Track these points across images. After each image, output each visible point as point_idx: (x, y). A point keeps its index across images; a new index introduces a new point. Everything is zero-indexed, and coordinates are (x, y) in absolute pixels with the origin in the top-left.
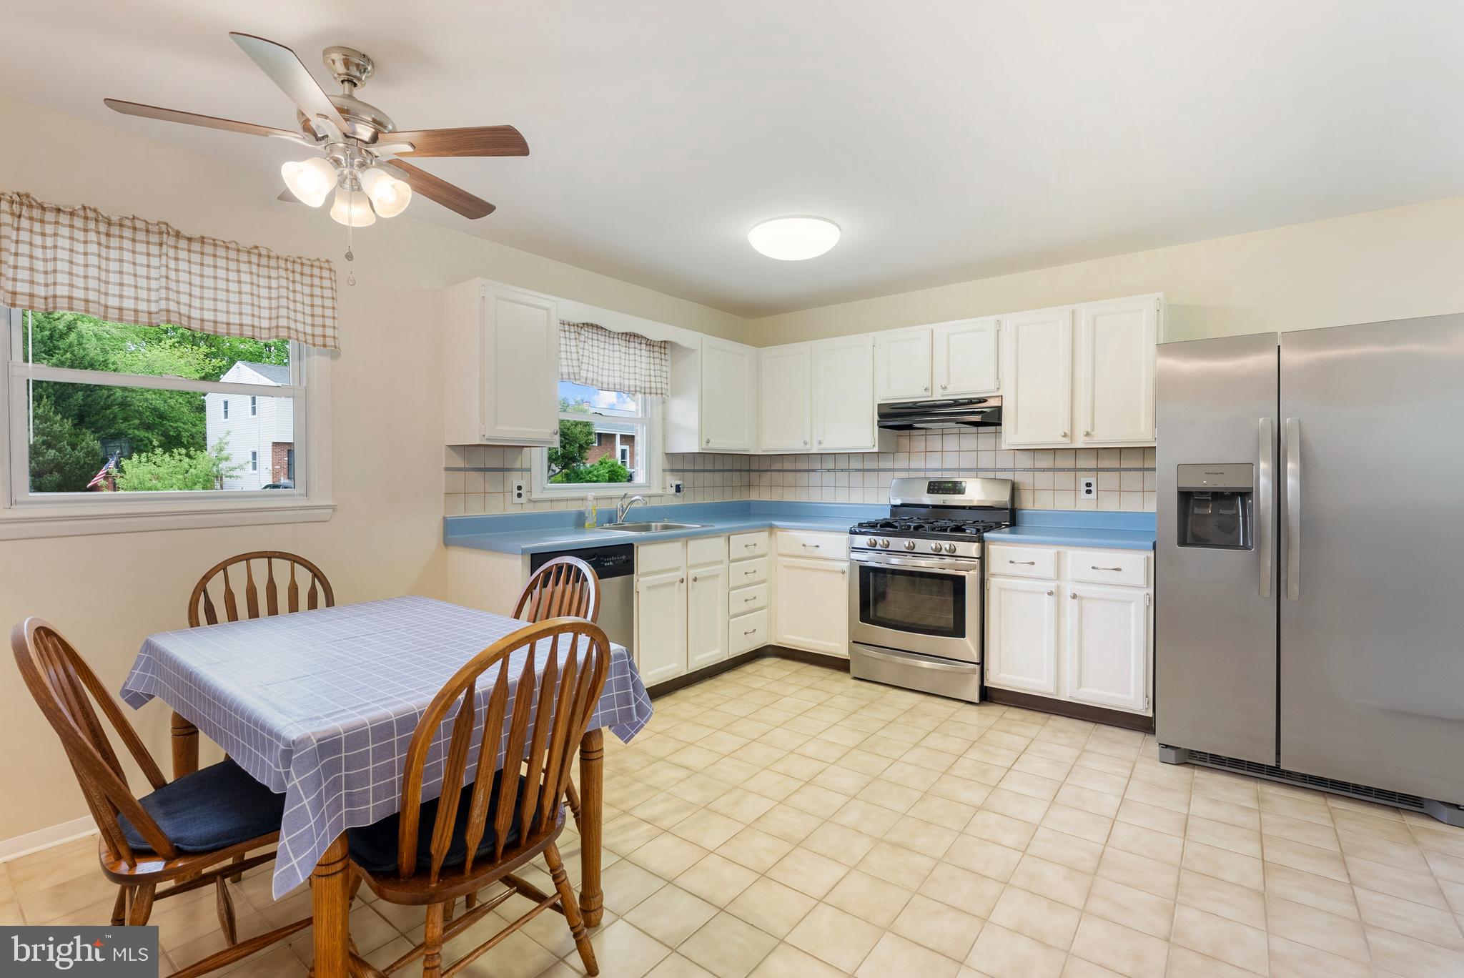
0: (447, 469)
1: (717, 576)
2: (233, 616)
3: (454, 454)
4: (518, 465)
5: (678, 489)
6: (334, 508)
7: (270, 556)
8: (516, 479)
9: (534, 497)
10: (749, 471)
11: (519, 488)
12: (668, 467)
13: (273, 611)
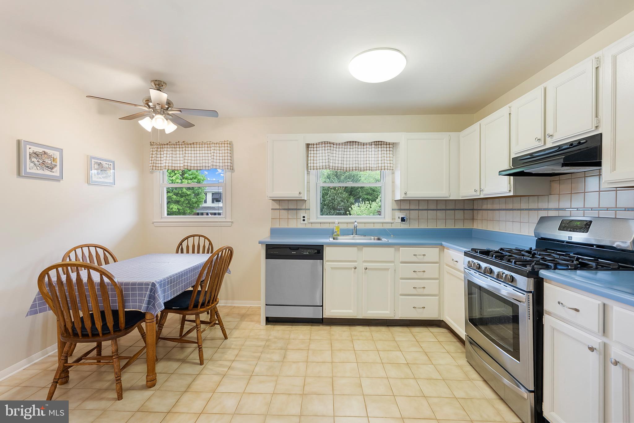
0: (272, 209)
1: (388, 269)
2: (188, 252)
3: (275, 204)
4: (304, 207)
5: (403, 220)
6: (232, 222)
7: (200, 236)
8: (302, 214)
9: (311, 221)
10: (473, 210)
11: (304, 217)
12: (396, 207)
13: (198, 252)
